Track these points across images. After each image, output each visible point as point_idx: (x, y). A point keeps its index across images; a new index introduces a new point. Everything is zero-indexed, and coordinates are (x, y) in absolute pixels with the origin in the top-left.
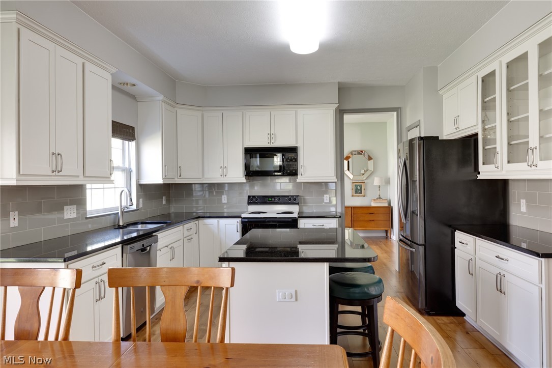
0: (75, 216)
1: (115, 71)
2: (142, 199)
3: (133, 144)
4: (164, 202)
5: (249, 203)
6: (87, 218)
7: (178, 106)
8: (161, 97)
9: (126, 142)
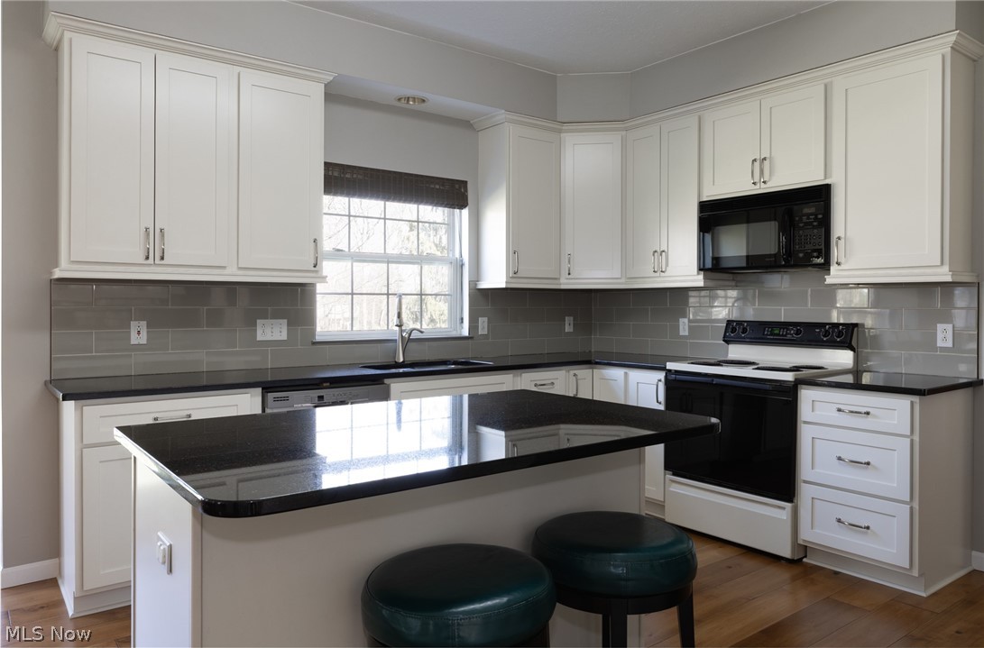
0: (284, 336)
1: (331, 78)
2: (486, 319)
3: (465, 212)
4: (568, 328)
5: (727, 341)
6: (315, 343)
7: (565, 127)
8: (502, 115)
9: (457, 211)
